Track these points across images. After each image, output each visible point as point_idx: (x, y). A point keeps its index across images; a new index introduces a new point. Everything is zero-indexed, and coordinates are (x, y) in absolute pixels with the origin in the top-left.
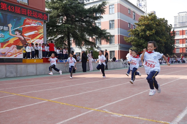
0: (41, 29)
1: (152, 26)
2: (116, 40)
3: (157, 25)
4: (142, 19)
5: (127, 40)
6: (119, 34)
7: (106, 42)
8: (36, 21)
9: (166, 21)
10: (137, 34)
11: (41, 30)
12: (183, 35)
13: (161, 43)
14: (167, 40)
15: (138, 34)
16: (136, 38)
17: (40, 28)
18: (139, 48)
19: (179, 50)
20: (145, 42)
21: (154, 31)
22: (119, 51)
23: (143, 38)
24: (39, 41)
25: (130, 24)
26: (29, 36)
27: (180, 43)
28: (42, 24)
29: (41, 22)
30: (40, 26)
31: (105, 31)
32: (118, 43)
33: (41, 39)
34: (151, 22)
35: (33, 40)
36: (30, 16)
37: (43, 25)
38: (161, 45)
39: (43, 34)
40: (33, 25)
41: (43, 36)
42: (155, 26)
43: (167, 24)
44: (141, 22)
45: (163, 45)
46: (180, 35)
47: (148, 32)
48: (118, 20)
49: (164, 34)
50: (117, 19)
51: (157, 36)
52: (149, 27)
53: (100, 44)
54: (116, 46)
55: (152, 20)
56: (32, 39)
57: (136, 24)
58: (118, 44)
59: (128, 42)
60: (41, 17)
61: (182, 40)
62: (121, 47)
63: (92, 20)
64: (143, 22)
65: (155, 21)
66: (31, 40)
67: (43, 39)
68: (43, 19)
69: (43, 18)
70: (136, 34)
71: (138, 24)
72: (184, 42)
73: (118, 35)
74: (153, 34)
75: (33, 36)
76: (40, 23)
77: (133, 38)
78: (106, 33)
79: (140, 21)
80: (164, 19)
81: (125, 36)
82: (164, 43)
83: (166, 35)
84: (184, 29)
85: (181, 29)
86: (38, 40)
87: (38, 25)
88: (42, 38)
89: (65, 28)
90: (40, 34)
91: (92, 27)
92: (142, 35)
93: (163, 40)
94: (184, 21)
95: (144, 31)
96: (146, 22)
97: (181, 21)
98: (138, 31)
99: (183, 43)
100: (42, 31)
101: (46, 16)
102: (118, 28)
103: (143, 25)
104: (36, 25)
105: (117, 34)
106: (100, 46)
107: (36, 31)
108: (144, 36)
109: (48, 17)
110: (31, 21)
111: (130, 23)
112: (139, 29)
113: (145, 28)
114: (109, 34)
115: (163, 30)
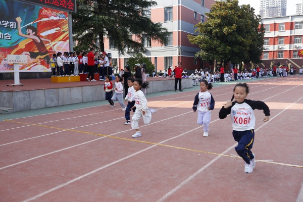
0: (66, 24)
1: (233, 18)
2: (175, 39)
3: (238, 16)
4: (217, 7)
5: (193, 41)
6: (180, 30)
7: (160, 44)
8: (58, 12)
9: (252, 9)
10: (209, 32)
11: (64, 27)
12: (275, 31)
13: (245, 46)
14: (253, 40)
15: (211, 32)
16: (207, 38)
17: (63, 23)
18: (211, 53)
19: (268, 54)
20: (220, 44)
21: (234, 27)
22: (179, 57)
23: (218, 38)
24: (62, 44)
25: (196, 13)
26: (48, 36)
27: (270, 44)
28: (67, 16)
29: (65, 14)
30: (63, 20)
31: (160, 25)
32: (179, 45)
33: (65, 41)
34: (230, 12)
35: (53, 43)
36: (48, 4)
37: (67, 18)
38: (244, 48)
39: (68, 33)
40: (52, 18)
41: (68, 36)
42: (236, 19)
43: (253, 14)
44: (216, 12)
45: (248, 48)
46: (271, 30)
47: (226, 29)
48: (179, 6)
49: (249, 32)
50: (177, 5)
51: (239, 34)
52: (226, 20)
53: (149, 46)
54: (175, 49)
55: (231, 9)
56: (52, 41)
57: (207, 14)
58: (177, 46)
59: (195, 44)
60: (65, 5)
61: (273, 39)
62: (182, 51)
63: (138, 7)
64: (218, 13)
65: (236, 11)
66: (51, 43)
67: (68, 41)
68: (67, 9)
69: (68, 6)
70: (206, 30)
71: (210, 16)
72: (276, 42)
73: (179, 32)
74: (234, 31)
75: (54, 37)
76: (63, 15)
77: (202, 37)
78: (161, 29)
79: (214, 10)
80: (249, 6)
81: (190, 34)
82: (249, 46)
83: (252, 33)
84: (277, 21)
85: (272, 22)
86: (62, 42)
87: (61, 18)
88: (67, 38)
89: (99, 21)
90: (64, 32)
91: (140, 19)
92: (216, 33)
93: (248, 41)
94: (275, 5)
95: (219, 26)
96: (223, 13)
97: (271, 5)
98: (209, 26)
99: (274, 44)
100: (66, 28)
101: (72, 4)
102: (179, 19)
103: (218, 17)
104: (58, 18)
105: (177, 30)
106: (148, 49)
107: (58, 28)
108: (219, 34)
109: (74, 5)
110: (50, 12)
111: (196, 11)
112: (212, 23)
113: (222, 21)
114: (164, 31)
115: (248, 24)
